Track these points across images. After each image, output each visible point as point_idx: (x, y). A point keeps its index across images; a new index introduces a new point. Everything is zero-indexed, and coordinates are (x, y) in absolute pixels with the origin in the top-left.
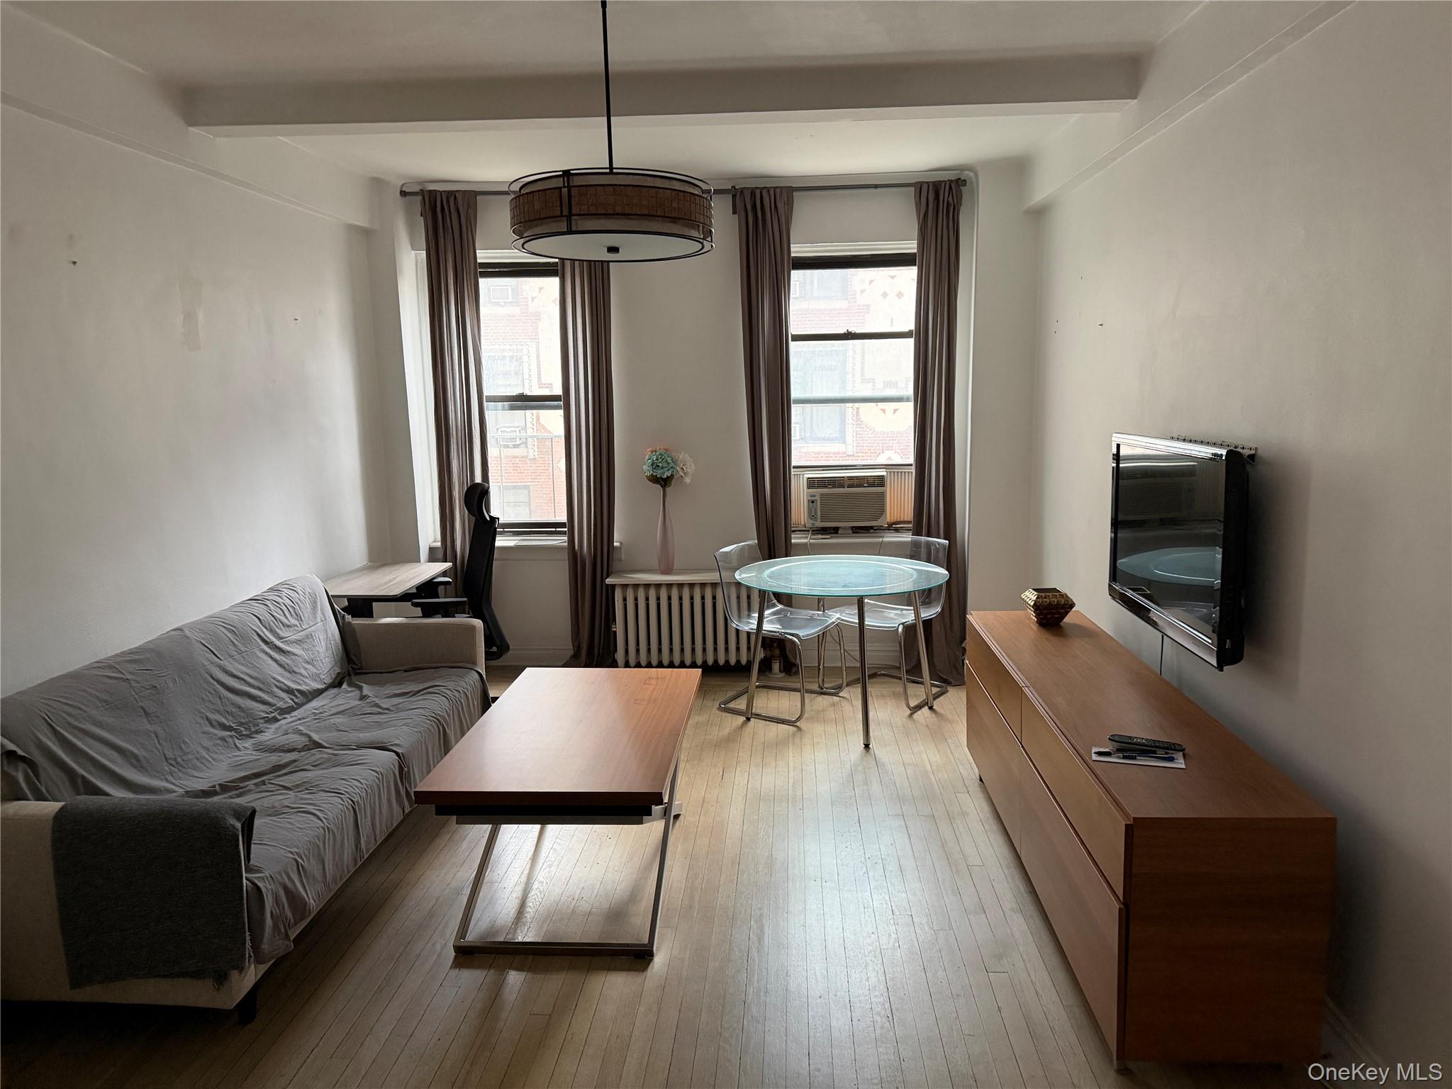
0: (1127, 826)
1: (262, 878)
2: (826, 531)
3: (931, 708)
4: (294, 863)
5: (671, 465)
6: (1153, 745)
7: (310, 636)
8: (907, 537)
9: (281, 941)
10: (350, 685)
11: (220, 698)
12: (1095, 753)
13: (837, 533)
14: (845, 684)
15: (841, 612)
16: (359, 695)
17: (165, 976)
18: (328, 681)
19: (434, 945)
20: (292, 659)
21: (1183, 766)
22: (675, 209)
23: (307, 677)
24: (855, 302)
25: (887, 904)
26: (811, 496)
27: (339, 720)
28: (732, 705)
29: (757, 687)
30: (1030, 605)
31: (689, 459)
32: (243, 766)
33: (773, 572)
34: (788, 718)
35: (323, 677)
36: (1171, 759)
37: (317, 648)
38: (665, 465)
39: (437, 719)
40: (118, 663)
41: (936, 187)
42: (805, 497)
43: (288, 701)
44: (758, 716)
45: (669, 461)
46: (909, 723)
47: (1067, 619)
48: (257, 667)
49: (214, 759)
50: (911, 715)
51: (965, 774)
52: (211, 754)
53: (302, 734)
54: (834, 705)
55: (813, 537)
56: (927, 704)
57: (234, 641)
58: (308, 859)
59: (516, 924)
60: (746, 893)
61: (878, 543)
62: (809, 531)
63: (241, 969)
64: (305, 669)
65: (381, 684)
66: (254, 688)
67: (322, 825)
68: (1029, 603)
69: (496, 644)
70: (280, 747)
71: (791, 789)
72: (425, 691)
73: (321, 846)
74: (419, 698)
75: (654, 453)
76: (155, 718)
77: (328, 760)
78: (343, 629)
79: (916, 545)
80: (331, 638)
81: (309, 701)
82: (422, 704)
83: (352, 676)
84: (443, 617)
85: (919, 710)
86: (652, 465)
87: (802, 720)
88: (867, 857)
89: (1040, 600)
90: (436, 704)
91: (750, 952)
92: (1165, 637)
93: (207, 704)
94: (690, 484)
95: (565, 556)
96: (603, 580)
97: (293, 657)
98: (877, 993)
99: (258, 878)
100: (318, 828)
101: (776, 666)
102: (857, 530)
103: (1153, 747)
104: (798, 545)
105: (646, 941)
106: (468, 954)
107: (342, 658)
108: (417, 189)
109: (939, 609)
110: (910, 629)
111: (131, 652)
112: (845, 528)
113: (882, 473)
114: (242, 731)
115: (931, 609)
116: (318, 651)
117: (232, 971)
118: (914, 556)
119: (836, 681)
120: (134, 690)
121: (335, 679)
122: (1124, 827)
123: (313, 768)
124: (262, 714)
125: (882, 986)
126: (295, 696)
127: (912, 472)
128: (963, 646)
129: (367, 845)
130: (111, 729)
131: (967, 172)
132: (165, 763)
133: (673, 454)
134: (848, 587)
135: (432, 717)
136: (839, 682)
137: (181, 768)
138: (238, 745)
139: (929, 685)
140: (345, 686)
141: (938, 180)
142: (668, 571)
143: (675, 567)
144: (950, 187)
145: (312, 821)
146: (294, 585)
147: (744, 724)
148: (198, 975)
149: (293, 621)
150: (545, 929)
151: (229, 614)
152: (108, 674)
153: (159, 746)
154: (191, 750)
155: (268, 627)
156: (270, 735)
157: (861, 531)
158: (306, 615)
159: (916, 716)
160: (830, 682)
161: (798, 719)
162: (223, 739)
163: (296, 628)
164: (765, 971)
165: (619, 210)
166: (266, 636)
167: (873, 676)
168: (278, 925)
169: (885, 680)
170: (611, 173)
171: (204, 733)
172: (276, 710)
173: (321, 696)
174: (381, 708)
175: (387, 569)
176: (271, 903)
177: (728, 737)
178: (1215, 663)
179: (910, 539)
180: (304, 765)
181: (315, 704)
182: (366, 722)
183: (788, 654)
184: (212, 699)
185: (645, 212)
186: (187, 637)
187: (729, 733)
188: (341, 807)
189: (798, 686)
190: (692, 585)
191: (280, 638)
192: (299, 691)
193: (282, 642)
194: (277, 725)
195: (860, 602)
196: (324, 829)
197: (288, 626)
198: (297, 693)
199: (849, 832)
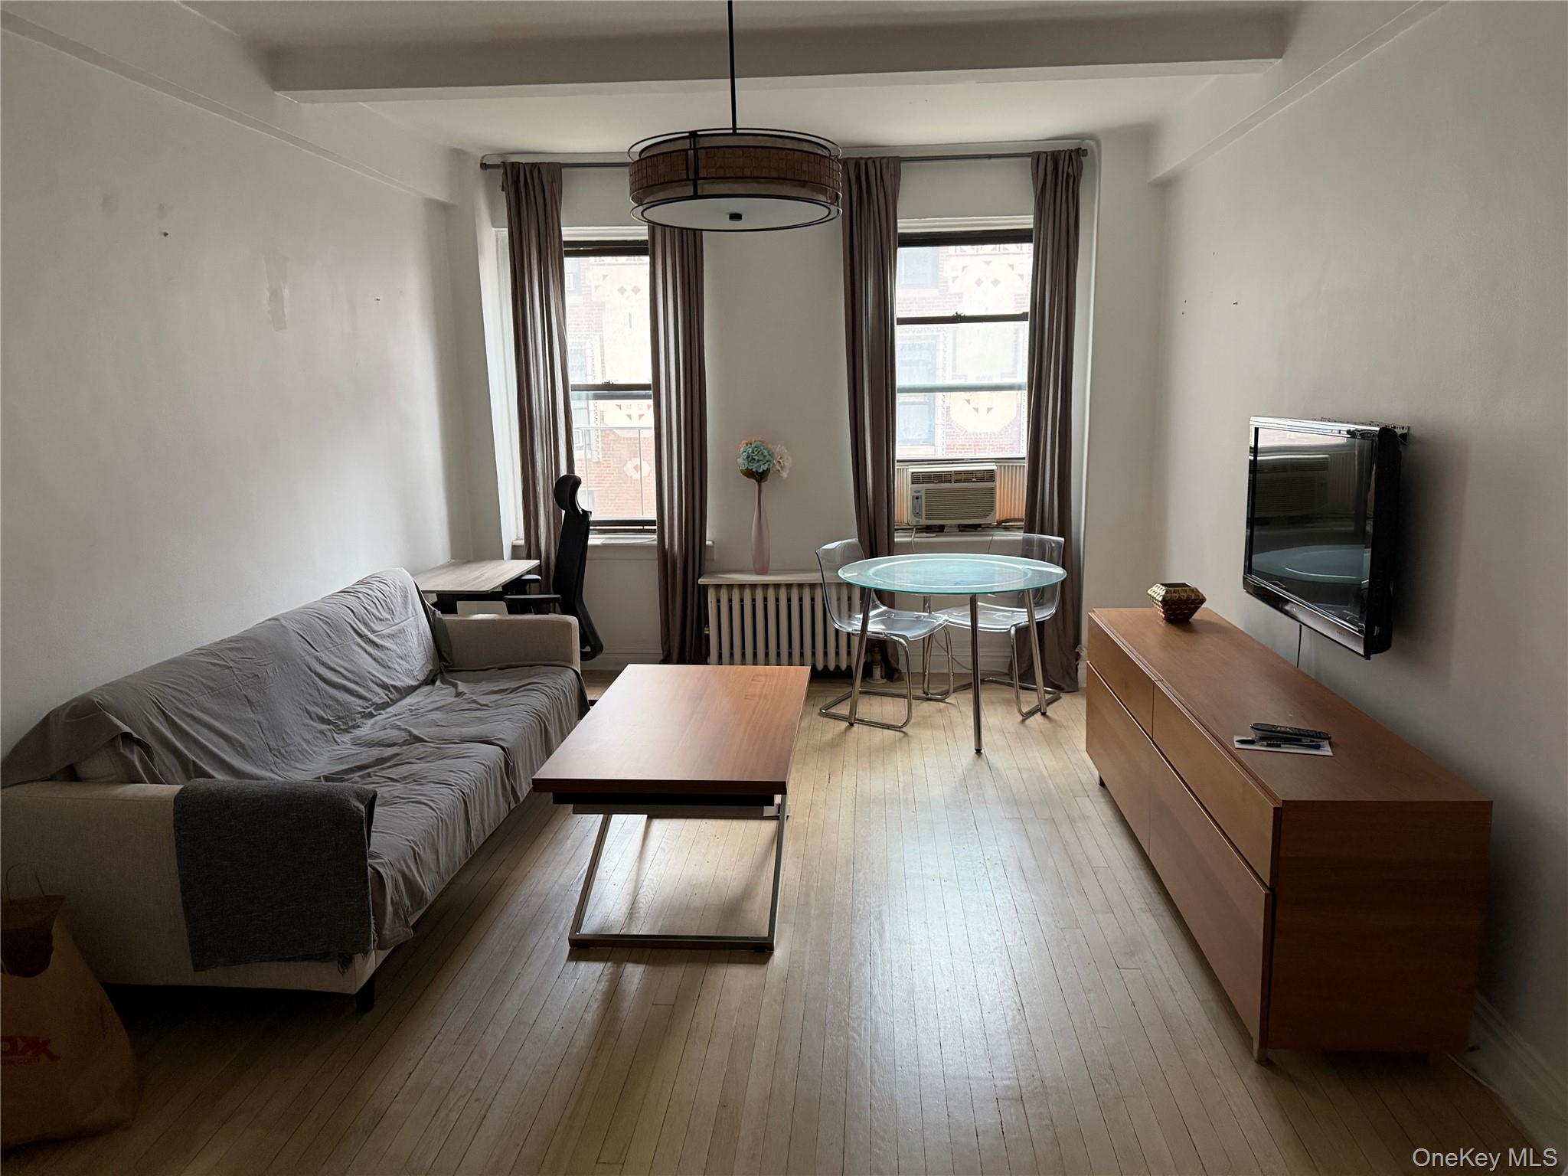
0: (1275, 809)
1: (382, 863)
2: (931, 529)
3: (1044, 714)
4: (410, 849)
5: (768, 458)
6: (1298, 733)
7: (402, 631)
8: (1019, 535)
9: (400, 929)
10: (443, 682)
11: (318, 690)
12: (1238, 741)
13: (943, 531)
14: (952, 689)
15: (949, 614)
16: (454, 693)
17: (290, 959)
18: (421, 677)
19: (547, 939)
20: (386, 654)
21: (1331, 754)
22: (804, 172)
23: (401, 673)
24: (947, 290)
25: (1010, 903)
26: (915, 492)
27: (437, 716)
28: (833, 710)
29: (861, 693)
30: (1158, 601)
31: (786, 451)
32: (344, 760)
33: (878, 570)
34: (892, 723)
35: (416, 673)
36: (1318, 747)
37: (410, 644)
38: (761, 458)
39: (538, 715)
40: (221, 650)
41: (1055, 157)
42: (909, 492)
43: (381, 696)
44: (862, 722)
45: (766, 453)
46: (1022, 729)
47: (1197, 616)
48: (353, 661)
49: (314, 752)
50: (1023, 721)
51: (1084, 779)
52: (311, 747)
53: (400, 729)
54: (940, 711)
55: (917, 535)
56: (1040, 710)
57: (329, 632)
58: (424, 848)
59: (630, 918)
60: (863, 891)
61: (987, 542)
62: (912, 529)
63: (365, 953)
64: (399, 664)
65: (478, 681)
66: (351, 682)
67: (435, 814)
68: (1157, 598)
69: (591, 642)
70: (380, 741)
71: (901, 792)
72: (524, 688)
73: (436, 837)
74: (519, 694)
75: (749, 445)
76: (258, 708)
77: (432, 754)
78: (433, 624)
79: (1028, 543)
80: (423, 635)
81: (403, 697)
82: (522, 700)
83: (445, 674)
84: (536, 614)
85: (1030, 716)
86: (748, 457)
87: (908, 726)
88: (986, 859)
89: (1169, 595)
90: (537, 700)
91: (872, 946)
92: (1303, 626)
93: (305, 696)
94: (788, 478)
95: (655, 555)
96: (694, 581)
97: (387, 652)
98: (1006, 988)
99: (378, 863)
100: (431, 817)
101: (877, 672)
102: (964, 529)
103: (1297, 735)
104: (902, 544)
105: (766, 934)
106: (584, 948)
107: (434, 654)
108: (498, 161)
109: (1053, 611)
110: (1022, 632)
111: (231, 640)
112: (951, 526)
113: (992, 467)
114: (340, 725)
115: (1044, 610)
116: (410, 646)
117: (356, 956)
118: (1027, 554)
119: (940, 688)
120: (237, 678)
121: (428, 676)
122: (1273, 811)
123: (418, 761)
124: (359, 708)
125: (1011, 981)
126: (390, 691)
127: (1024, 466)
128: (1077, 650)
129: (478, 838)
130: (217, 717)
131: (1087, 141)
132: (269, 754)
133: (770, 446)
134: (960, 584)
135: (534, 713)
136: (946, 687)
137: (285, 760)
138: (337, 739)
139: (1043, 692)
140: (438, 683)
141: (1057, 149)
142: (763, 571)
143: (770, 568)
144: (1070, 158)
145: (425, 810)
146: (384, 578)
147: (847, 730)
148: (324, 957)
149: (386, 615)
150: (660, 924)
151: (322, 605)
152: (212, 661)
153: (262, 736)
154: (292, 741)
155: (361, 619)
156: (367, 729)
157: (969, 530)
158: (398, 609)
159: (1028, 722)
160: (934, 689)
161: (905, 725)
162: (322, 732)
163: (388, 622)
164: (888, 965)
165: (747, 173)
166: (361, 629)
167: (983, 681)
168: (398, 913)
169: (993, 686)
170: (735, 134)
171: (304, 725)
172: (372, 706)
173: (414, 694)
174: (480, 704)
175: (474, 566)
176: (391, 887)
177: (832, 742)
178: (1362, 652)
179: (1021, 538)
180: (408, 758)
181: (409, 700)
182: (466, 717)
183: (890, 659)
184: (310, 691)
185: (774, 174)
186: (285, 627)
187: (832, 739)
188: (451, 797)
189: (905, 692)
190: (789, 586)
191: (373, 632)
192: (394, 687)
193: (376, 636)
194: (373, 720)
195: (973, 599)
196: (437, 818)
197: (381, 620)
198: (391, 689)
199: (966, 834)
